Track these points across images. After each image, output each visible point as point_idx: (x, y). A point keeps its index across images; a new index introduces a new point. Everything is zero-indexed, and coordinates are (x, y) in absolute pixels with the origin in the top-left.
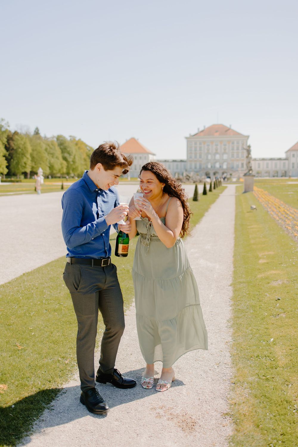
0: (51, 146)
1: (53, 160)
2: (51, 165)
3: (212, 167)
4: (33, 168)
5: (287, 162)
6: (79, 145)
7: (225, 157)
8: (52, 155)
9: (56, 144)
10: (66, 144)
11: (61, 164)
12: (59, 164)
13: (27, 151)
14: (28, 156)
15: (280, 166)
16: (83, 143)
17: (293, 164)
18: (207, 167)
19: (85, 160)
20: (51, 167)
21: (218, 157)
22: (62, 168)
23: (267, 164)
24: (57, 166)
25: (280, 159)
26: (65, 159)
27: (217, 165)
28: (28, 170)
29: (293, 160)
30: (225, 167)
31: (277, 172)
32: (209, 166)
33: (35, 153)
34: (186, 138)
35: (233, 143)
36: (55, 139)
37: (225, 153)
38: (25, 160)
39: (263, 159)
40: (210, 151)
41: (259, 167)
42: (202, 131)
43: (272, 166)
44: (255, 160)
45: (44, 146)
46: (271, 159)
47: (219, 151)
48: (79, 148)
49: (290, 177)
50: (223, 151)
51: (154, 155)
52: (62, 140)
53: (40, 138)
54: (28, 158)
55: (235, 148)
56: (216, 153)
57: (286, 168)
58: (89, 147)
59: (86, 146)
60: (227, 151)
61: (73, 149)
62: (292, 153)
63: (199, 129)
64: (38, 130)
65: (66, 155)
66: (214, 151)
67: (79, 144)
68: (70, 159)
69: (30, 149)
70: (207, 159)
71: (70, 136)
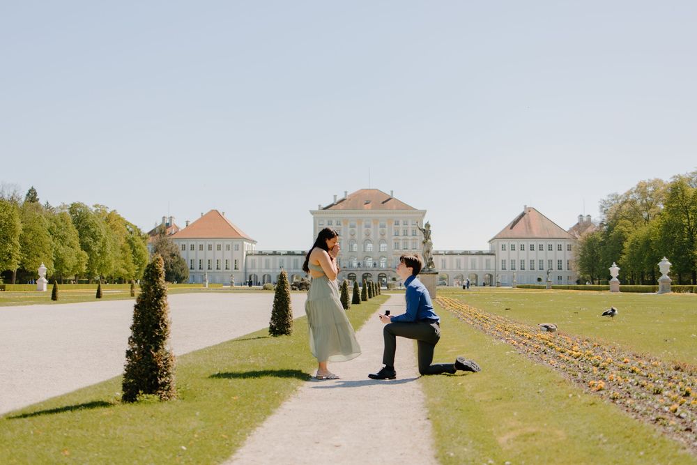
0: (61, 224)
1: (62, 250)
2: (57, 258)
3: (359, 264)
4: (23, 263)
5: (492, 258)
6: (112, 222)
7: (383, 247)
8: (63, 239)
9: (70, 218)
10: (90, 220)
11: (78, 256)
12: (74, 257)
13: (14, 232)
14: (16, 241)
15: (481, 267)
16: (119, 218)
17: (504, 262)
18: (351, 266)
19: (123, 250)
20: (59, 263)
21: (370, 247)
22: (80, 263)
23: (458, 262)
24: (70, 261)
25: (480, 253)
26: (86, 247)
27: (370, 263)
28: (14, 268)
29: (502, 255)
30: (383, 265)
31: (477, 276)
32: (355, 264)
33: (30, 236)
34: (312, 212)
35: (397, 224)
36: (67, 211)
37: (383, 240)
38: (9, 248)
39: (451, 254)
40: (356, 237)
41: (444, 267)
42: (342, 201)
43: (466, 266)
44: (437, 254)
45: (48, 224)
46: (465, 253)
47: (372, 237)
48: (113, 227)
49: (499, 285)
50: (379, 237)
51: (253, 242)
52: (81, 213)
53: (38, 208)
54: (14, 245)
55: (401, 233)
56: (368, 240)
57: (492, 271)
58: (131, 225)
59: (127, 224)
60: (386, 237)
61: (103, 229)
62: (502, 242)
63: (335, 196)
64: (35, 194)
65: (88, 240)
66: (364, 237)
67: (111, 220)
68: (95, 249)
69: (19, 227)
70: (351, 251)
71: (96, 206)
